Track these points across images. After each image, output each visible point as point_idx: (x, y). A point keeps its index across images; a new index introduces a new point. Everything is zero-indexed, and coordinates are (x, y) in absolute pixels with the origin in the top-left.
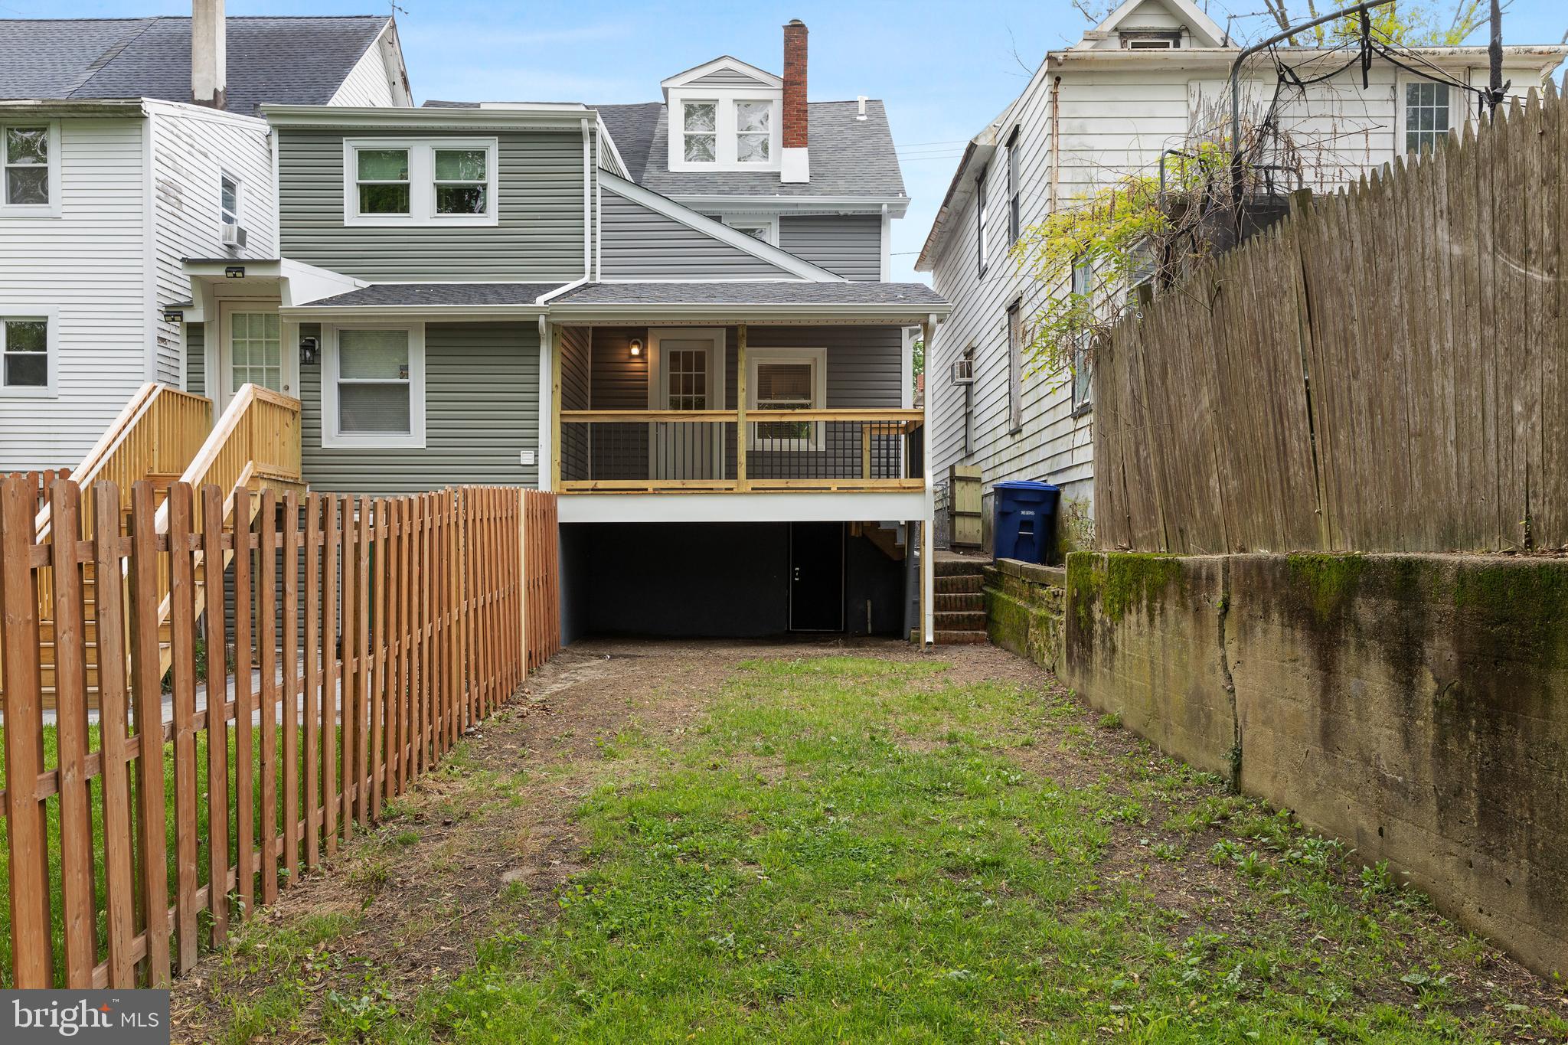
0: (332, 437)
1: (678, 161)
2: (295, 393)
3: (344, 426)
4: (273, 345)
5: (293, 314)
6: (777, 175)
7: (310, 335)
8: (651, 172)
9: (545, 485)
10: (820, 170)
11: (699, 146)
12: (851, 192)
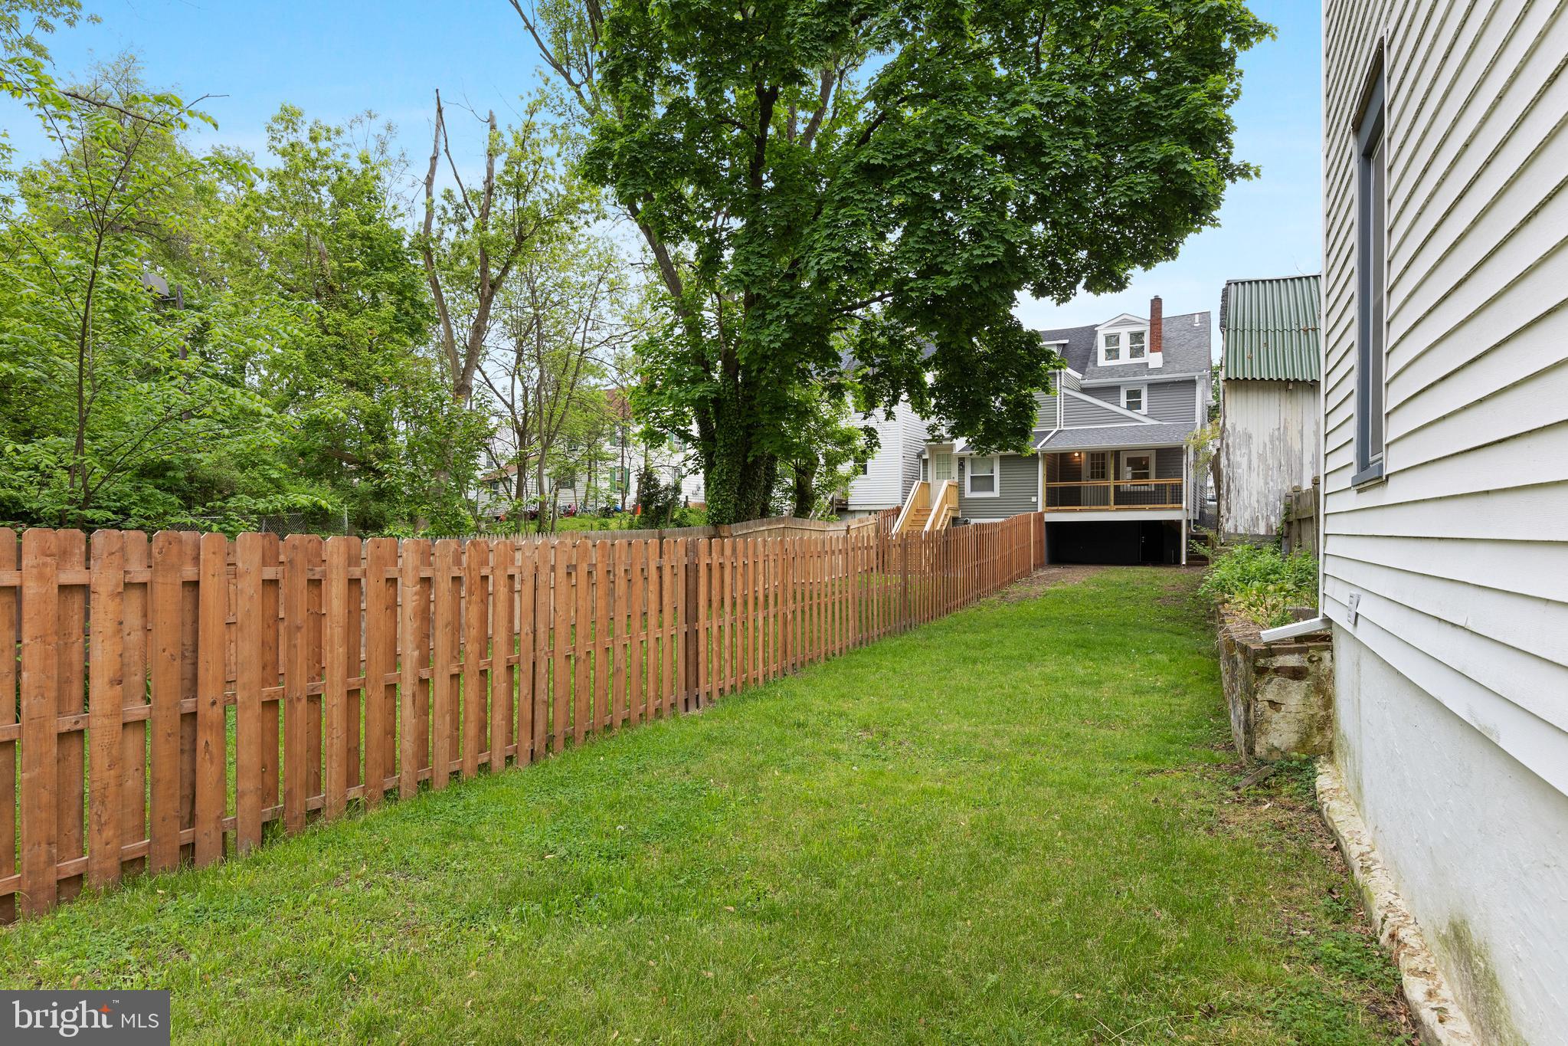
0: (968, 494)
1: (1102, 361)
2: (957, 480)
3: (972, 490)
4: (949, 463)
5: (956, 455)
6: (1147, 364)
7: (961, 461)
8: (1090, 367)
9: (1040, 510)
10: (1169, 359)
11: (1113, 354)
12: (1181, 371)
